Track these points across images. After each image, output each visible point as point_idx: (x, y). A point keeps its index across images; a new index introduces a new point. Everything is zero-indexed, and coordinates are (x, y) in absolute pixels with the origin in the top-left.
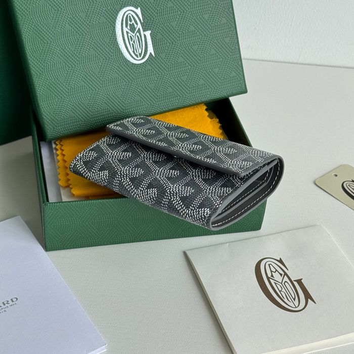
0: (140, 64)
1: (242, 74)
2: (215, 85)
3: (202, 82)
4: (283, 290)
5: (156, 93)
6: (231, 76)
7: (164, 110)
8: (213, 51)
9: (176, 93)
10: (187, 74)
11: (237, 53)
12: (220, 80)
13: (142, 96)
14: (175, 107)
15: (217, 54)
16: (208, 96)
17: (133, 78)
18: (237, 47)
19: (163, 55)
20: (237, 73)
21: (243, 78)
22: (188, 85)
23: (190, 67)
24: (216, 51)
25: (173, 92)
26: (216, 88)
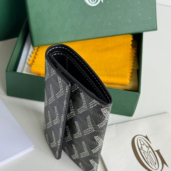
0: (94, 7)
1: (155, 19)
2: (138, 24)
3: (130, 21)
4: (149, 157)
5: (102, 25)
6: (148, 19)
7: (105, 35)
8: (139, 3)
9: (114, 26)
10: (122, 15)
11: (154, 5)
12: (141, 21)
13: (92, 26)
14: (112, 35)
15: (142, 5)
16: (133, 30)
17: (88, 14)
18: (154, 2)
19: (108, 2)
20: (152, 17)
21: (155, 21)
22: (122, 22)
23: (124, 11)
24: (141, 3)
25: (112, 25)
26: (138, 26)
